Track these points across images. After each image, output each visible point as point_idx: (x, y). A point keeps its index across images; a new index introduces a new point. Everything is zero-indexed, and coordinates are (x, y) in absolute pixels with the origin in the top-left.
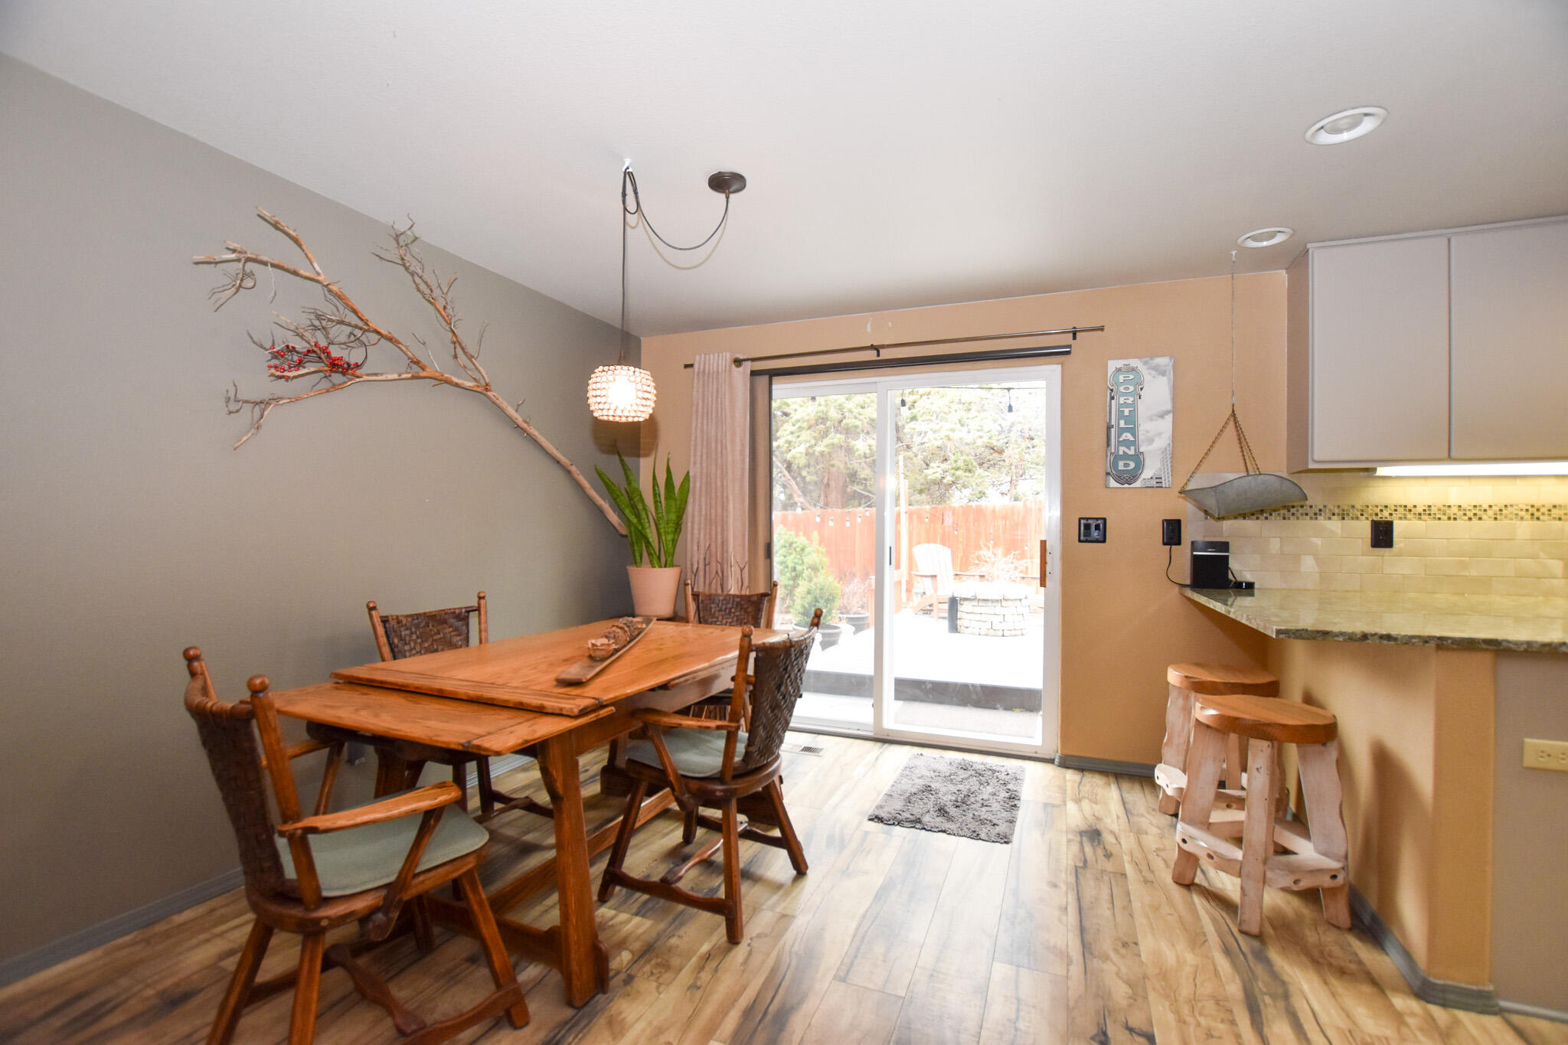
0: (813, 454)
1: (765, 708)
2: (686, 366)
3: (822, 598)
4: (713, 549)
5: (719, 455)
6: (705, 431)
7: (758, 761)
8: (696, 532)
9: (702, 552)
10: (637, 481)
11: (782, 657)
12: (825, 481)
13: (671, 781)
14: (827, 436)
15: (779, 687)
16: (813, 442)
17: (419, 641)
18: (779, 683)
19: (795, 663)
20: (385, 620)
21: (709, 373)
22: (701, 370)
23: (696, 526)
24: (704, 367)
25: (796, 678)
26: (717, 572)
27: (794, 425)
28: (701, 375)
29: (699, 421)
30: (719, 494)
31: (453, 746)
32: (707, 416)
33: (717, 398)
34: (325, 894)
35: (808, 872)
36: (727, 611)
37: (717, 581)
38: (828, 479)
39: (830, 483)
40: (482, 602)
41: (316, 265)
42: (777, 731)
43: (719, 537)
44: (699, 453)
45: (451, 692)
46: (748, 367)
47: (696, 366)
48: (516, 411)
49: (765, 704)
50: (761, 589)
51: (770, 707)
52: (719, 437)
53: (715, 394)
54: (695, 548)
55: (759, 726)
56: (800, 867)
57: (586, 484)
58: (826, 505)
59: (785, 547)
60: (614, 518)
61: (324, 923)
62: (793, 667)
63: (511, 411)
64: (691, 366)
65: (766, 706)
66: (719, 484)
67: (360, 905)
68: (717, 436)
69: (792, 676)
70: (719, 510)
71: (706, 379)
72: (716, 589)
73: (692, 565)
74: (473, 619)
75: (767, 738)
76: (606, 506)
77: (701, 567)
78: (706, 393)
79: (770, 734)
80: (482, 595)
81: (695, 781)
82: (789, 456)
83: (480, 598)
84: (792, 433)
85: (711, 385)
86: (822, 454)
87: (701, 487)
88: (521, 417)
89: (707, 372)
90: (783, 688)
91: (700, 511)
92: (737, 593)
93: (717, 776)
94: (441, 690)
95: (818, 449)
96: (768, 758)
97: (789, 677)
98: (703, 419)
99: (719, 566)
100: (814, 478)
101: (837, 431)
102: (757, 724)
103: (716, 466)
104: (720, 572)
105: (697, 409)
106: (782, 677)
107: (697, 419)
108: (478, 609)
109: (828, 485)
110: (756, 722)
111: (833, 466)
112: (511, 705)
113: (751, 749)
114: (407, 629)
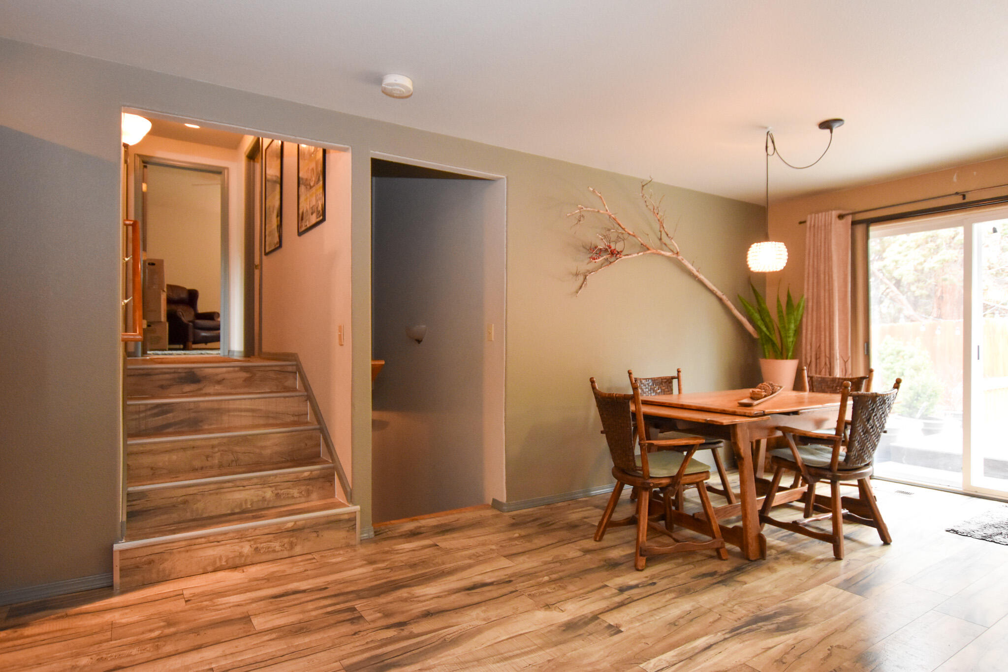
0: (922, 271)
1: (859, 431)
2: (801, 223)
3: (924, 393)
4: (823, 348)
5: (827, 283)
6: (816, 266)
7: (854, 463)
8: (809, 336)
9: (814, 349)
10: (765, 303)
11: (870, 402)
12: (939, 294)
13: (799, 467)
14: (937, 253)
15: (868, 420)
16: (922, 259)
17: (650, 392)
18: (868, 418)
19: (880, 407)
21: (818, 227)
22: (812, 225)
23: (809, 332)
24: (815, 222)
25: (881, 418)
26: (826, 364)
27: (901, 245)
28: (812, 229)
29: (811, 261)
30: (827, 310)
31: (701, 421)
32: (817, 256)
33: (825, 243)
34: (651, 475)
35: (891, 544)
36: (834, 388)
37: (826, 370)
38: (942, 293)
39: (944, 295)
40: (679, 374)
41: (606, 207)
42: (867, 448)
43: (827, 340)
44: (811, 282)
45: (688, 406)
46: (849, 219)
47: (808, 223)
48: (692, 265)
49: (859, 428)
50: (861, 373)
51: (863, 431)
52: (826, 271)
53: (823, 240)
54: (809, 347)
55: (854, 441)
56: (886, 540)
57: (732, 307)
58: (940, 316)
59: (892, 354)
60: (749, 327)
61: (652, 485)
62: (878, 410)
63: (690, 266)
64: (804, 222)
65: (860, 429)
66: (827, 302)
67: (664, 481)
68: (825, 269)
69: (878, 415)
70: (827, 321)
71: (816, 231)
72: (824, 374)
73: (806, 358)
74: (675, 382)
75: (860, 450)
76: (744, 320)
77: (814, 360)
78: (816, 241)
79: (862, 448)
80: (679, 370)
81: (814, 469)
82: (896, 274)
84: (900, 253)
85: (819, 235)
86: (932, 269)
87: (813, 306)
88: (696, 269)
89: (816, 226)
90: (871, 421)
91: (812, 322)
92: (842, 377)
93: (828, 468)
94: (682, 405)
95: (927, 266)
96: (861, 463)
97: (876, 415)
98: (813, 258)
99: (827, 359)
100: (925, 292)
101: (949, 246)
102: (854, 439)
103: (825, 291)
104: (828, 363)
105: (809, 252)
106: (870, 415)
107: (809, 259)
108: (678, 378)
109: (941, 298)
110: (853, 437)
111: (945, 280)
112: (719, 411)
113: (849, 454)
114: (644, 386)
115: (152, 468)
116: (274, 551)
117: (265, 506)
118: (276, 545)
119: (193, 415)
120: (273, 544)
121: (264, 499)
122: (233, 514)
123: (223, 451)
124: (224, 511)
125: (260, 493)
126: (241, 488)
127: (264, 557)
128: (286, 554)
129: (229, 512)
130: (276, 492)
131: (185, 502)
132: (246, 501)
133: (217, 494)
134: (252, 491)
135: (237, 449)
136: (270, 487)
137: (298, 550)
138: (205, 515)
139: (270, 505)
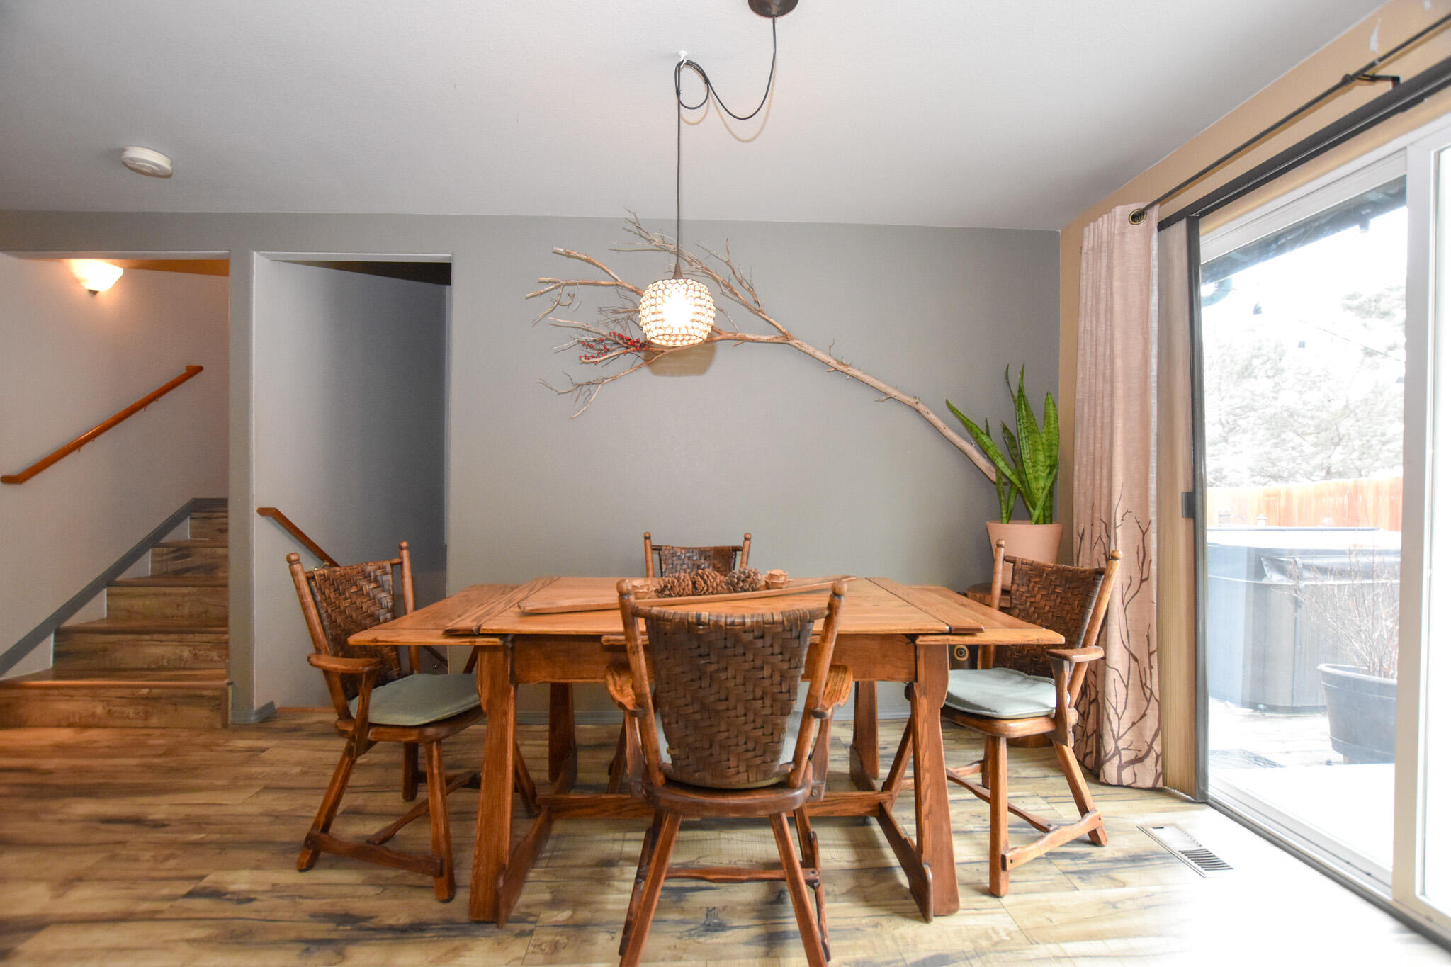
20: (657, 549)
23: (1083, 469)
40: (747, 542)
46: (1154, 218)
57: (940, 424)
60: (982, 462)
73: (1079, 523)
74: (738, 558)
76: (968, 447)
77: (1088, 527)
80: (748, 536)
83: (746, 539)
89: (1095, 247)
99: (1103, 525)
115: (129, 611)
116: (128, 717)
117: (182, 666)
118: (131, 711)
119: (209, 561)
120: (126, 710)
121: (181, 658)
122: (149, 669)
123: (193, 601)
124: (140, 665)
125: (178, 651)
126: (159, 643)
127: (118, 722)
128: (140, 723)
129: (145, 666)
130: (194, 652)
131: (105, 650)
132: (163, 657)
133: (135, 646)
134: (170, 648)
135: (206, 600)
136: (188, 646)
137: (154, 721)
138: (122, 666)
139: (187, 666)
